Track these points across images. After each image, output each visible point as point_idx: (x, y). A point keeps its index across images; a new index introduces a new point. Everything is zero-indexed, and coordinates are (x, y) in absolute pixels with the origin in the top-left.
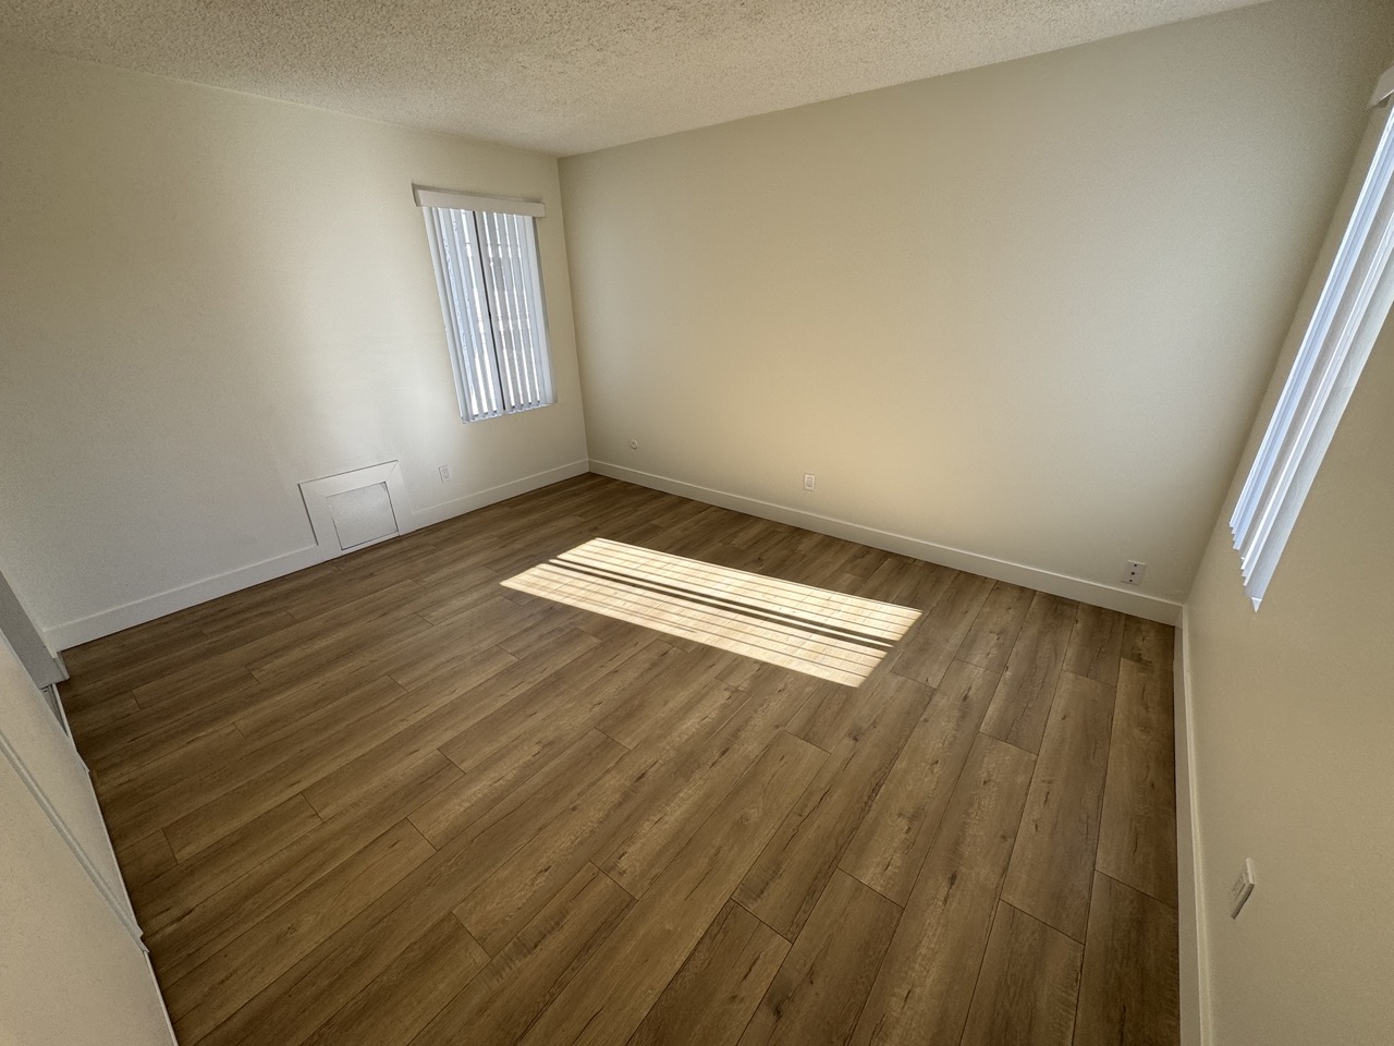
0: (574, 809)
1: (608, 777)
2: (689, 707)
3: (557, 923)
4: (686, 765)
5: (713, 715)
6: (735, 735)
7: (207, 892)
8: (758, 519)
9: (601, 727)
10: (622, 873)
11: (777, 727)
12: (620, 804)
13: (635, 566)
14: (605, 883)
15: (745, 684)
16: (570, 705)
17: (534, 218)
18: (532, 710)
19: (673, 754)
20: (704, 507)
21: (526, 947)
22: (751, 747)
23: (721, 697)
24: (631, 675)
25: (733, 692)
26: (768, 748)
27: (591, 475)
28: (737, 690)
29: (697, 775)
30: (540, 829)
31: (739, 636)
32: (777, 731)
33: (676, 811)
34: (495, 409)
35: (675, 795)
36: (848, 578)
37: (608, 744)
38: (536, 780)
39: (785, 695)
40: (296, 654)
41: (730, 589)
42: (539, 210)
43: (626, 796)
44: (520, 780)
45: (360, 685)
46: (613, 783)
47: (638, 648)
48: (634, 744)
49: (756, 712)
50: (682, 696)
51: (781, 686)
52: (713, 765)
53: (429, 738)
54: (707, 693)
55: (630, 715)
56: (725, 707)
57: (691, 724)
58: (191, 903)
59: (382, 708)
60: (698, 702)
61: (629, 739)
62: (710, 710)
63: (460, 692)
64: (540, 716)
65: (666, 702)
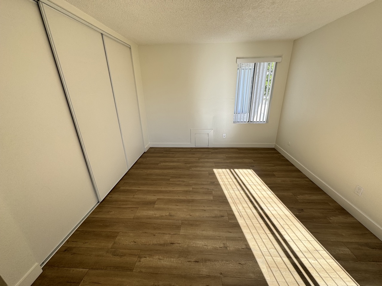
0: (154, 235)
1: (168, 235)
2: (207, 238)
3: (122, 256)
4: (184, 253)
5: (209, 248)
6: (206, 260)
9: (183, 222)
10: (140, 261)
11: (221, 274)
12: (161, 245)
14: (135, 259)
15: (231, 249)
16: (185, 210)
17: (276, 63)
18: (177, 204)
19: (186, 246)
20: (304, 177)
22: (204, 269)
23: (219, 244)
24: (207, 214)
25: (225, 247)
26: (208, 277)
27: (274, 149)
29: (182, 259)
30: (145, 233)
31: (254, 231)
33: (166, 262)
35: (171, 257)
39: (240, 267)
40: (167, 164)
41: (274, 212)
42: (279, 60)
43: (164, 245)
44: (157, 218)
45: (166, 176)
46: (167, 238)
47: (219, 209)
48: (183, 234)
49: (222, 260)
50: (211, 233)
51: (243, 262)
52: (189, 261)
53: (159, 195)
54: (217, 239)
55: (192, 225)
56: (216, 249)
57: (200, 243)
59: (162, 183)
60: (211, 239)
61: (183, 231)
62: (210, 245)
63: (175, 189)
64: (178, 207)
65: (204, 230)
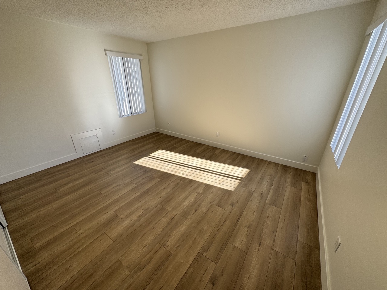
0: (154, 228)
1: (163, 219)
2: (185, 198)
3: (150, 261)
4: (186, 214)
5: (193, 200)
6: (199, 206)
7: (44, 257)
8: (204, 145)
9: (161, 204)
10: (168, 246)
11: (211, 203)
12: (167, 226)
13: (171, 157)
14: (163, 249)
15: (202, 191)
16: (152, 198)
17: (140, 60)
18: (140, 200)
19: (181, 211)
20: (188, 142)
21: (141, 269)
22: (203, 209)
23: (195, 195)
24: (169, 189)
25: (198, 193)
26: (208, 209)
27: (156, 133)
28: (199, 193)
29: (188, 217)
30: (144, 234)
31: (200, 177)
32: (210, 204)
33: (183, 227)
34: (129, 114)
35: (182, 223)
36: (229, 161)
37: (163, 209)
38: (142, 220)
39: (212, 194)
40: (71, 185)
41: (197, 164)
42: (141, 58)
43: (169, 224)
44: (138, 220)
45: (90, 194)
46: (165, 220)
47: (171, 181)
48: (171, 209)
49: (205, 199)
50: (184, 195)
51: (211, 191)
52: (193, 214)
53: (111, 209)
54: (191, 194)
55: (169, 201)
56: (196, 198)
57: (186, 203)
58: (39, 260)
59: (96, 201)
60: (188, 197)
61: (169, 208)
62: (192, 198)
63: (120, 195)
64: (143, 201)
65: (179, 197)
